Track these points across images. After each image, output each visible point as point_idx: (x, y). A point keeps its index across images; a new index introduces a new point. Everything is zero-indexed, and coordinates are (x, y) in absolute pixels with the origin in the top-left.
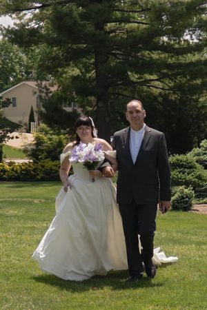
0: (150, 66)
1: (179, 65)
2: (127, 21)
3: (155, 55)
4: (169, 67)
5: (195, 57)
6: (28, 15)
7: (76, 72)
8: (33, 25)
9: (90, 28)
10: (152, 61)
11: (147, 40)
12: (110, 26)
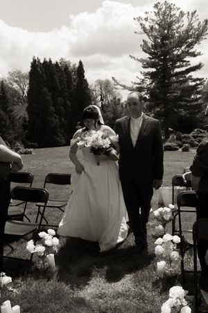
0: (181, 107)
1: (190, 106)
2: (173, 93)
3: (182, 103)
4: (187, 106)
5: (195, 103)
6: (143, 93)
7: (158, 109)
8: (146, 96)
9: (162, 96)
10: (182, 105)
11: (180, 98)
12: (168, 95)
